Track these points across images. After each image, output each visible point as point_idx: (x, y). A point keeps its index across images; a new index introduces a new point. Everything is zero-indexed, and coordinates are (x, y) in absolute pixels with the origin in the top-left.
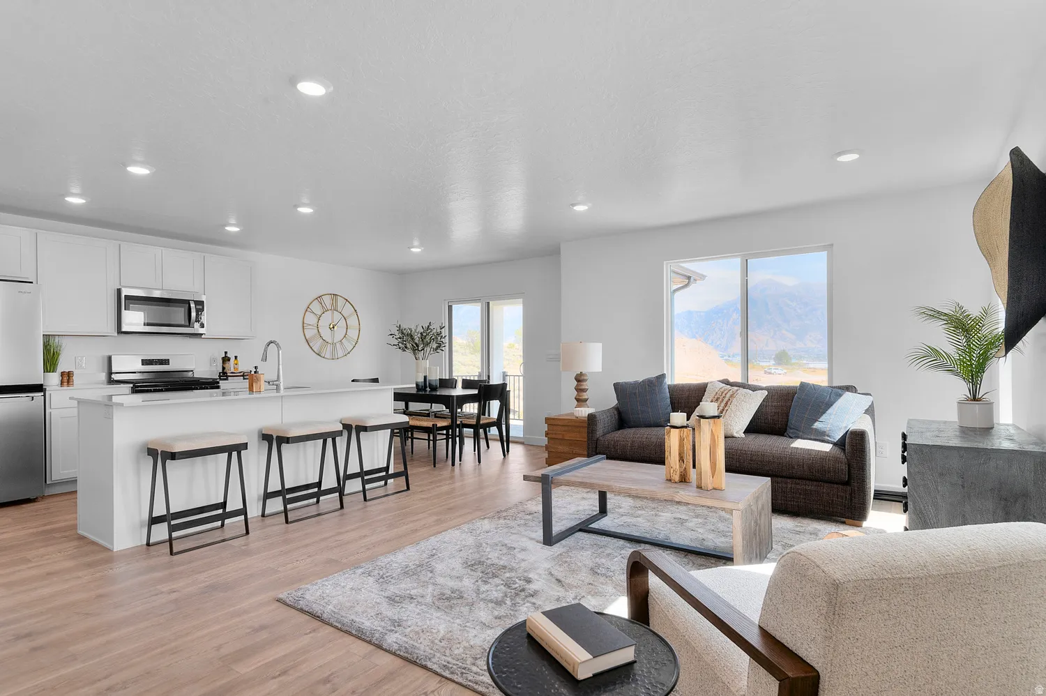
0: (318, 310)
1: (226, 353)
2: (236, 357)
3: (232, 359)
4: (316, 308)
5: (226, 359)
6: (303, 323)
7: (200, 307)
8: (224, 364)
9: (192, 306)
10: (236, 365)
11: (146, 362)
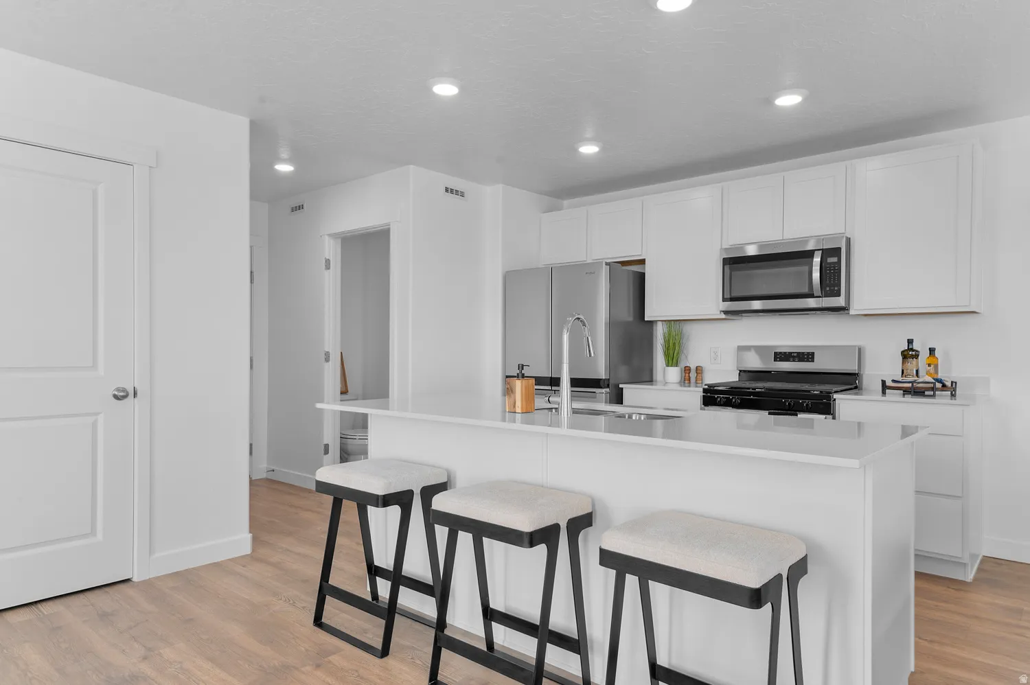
1: (910, 342)
2: (932, 351)
3: (924, 355)
5: (909, 354)
7: (835, 260)
8: (903, 363)
9: (817, 260)
10: (929, 365)
11: (781, 356)
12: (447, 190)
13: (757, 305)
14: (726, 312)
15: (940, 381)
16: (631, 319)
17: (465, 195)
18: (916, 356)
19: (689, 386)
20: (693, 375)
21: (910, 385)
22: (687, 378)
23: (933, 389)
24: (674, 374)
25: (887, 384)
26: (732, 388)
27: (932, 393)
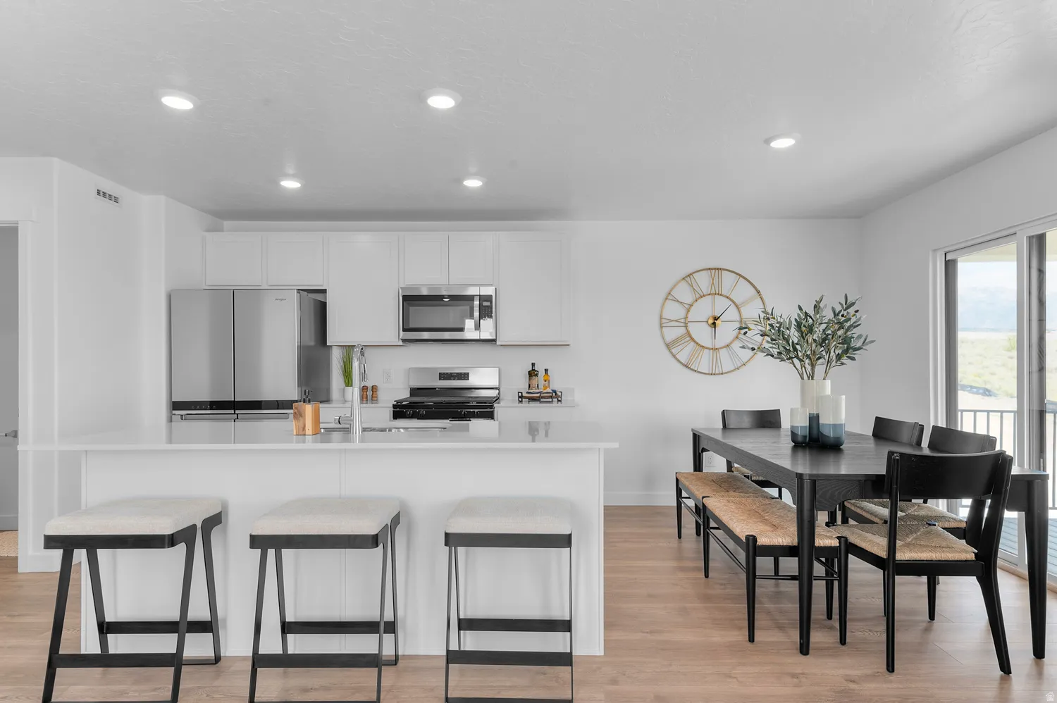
0: (687, 297)
1: (533, 365)
2: (546, 371)
3: (542, 373)
4: (684, 294)
5: (532, 373)
6: (661, 318)
7: (488, 304)
8: (530, 379)
9: (477, 303)
10: (545, 381)
11: (444, 376)
12: (99, 192)
13: (426, 335)
14: (404, 341)
15: (555, 392)
16: (312, 343)
17: (120, 200)
18: (537, 375)
19: (367, 403)
20: (369, 393)
21: (538, 395)
22: (365, 396)
23: (551, 397)
24: (354, 392)
25: (524, 395)
26: (410, 403)
27: (551, 400)
